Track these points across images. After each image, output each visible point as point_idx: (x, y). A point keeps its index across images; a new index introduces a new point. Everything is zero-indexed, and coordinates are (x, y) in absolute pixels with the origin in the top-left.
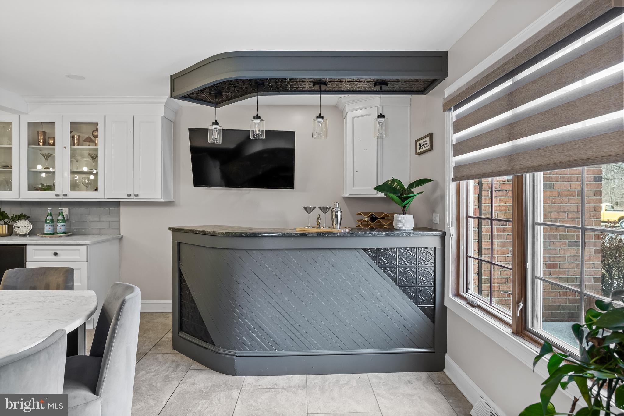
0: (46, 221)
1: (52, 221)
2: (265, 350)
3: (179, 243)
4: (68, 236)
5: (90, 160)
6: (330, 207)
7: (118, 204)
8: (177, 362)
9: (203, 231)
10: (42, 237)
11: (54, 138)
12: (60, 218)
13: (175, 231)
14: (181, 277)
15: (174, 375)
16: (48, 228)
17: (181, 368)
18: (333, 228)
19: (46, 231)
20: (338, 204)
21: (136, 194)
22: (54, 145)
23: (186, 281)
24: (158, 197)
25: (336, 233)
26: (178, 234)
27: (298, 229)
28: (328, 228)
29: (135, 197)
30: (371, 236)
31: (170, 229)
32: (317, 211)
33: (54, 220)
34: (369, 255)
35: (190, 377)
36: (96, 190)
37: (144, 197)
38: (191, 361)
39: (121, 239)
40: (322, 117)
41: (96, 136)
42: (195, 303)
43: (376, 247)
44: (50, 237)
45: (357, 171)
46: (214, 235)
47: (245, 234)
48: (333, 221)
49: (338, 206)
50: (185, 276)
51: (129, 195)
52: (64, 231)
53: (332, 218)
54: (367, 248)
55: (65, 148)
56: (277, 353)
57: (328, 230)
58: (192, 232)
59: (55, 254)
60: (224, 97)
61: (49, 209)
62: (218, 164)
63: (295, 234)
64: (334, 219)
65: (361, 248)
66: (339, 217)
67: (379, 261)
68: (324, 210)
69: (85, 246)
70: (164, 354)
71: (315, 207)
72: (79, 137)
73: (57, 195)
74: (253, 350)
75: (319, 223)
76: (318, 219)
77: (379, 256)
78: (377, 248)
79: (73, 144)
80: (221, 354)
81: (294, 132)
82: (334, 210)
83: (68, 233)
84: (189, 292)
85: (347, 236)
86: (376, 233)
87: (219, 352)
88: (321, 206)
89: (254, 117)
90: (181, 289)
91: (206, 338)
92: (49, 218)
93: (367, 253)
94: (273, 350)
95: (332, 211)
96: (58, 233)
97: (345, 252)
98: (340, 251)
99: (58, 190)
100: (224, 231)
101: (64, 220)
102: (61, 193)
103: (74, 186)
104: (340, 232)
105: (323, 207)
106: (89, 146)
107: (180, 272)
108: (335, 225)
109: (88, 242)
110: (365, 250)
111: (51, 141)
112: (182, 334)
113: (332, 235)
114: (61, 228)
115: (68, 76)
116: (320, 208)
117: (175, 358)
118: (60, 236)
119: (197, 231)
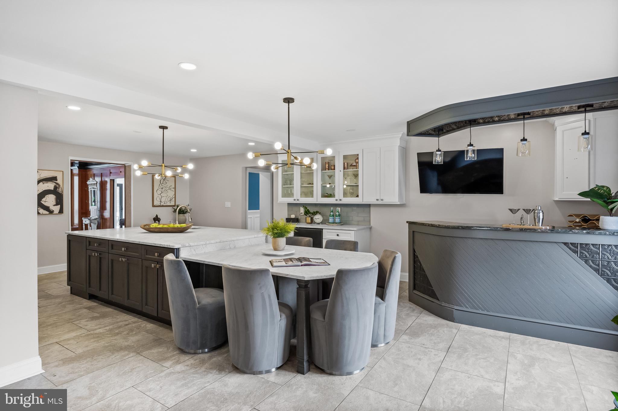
0: (330, 215)
1: (333, 215)
2: (476, 309)
3: (413, 232)
4: (341, 225)
5: (353, 178)
6: (533, 210)
7: (369, 206)
8: (413, 308)
9: (431, 224)
10: (328, 225)
11: (334, 166)
12: (337, 214)
13: (410, 223)
14: (414, 254)
15: (412, 314)
16: (331, 220)
17: (416, 312)
18: (536, 225)
19: (330, 222)
20: (540, 207)
21: (382, 199)
22: (334, 169)
23: (418, 256)
24: (396, 200)
25: (537, 229)
26: (413, 226)
27: (504, 225)
28: (531, 225)
29: (381, 201)
30: (571, 233)
31: (407, 222)
32: (521, 212)
33: (334, 215)
34: (570, 248)
35: (423, 317)
36: (358, 196)
37: (387, 201)
38: (422, 309)
39: (371, 228)
40: (526, 140)
41: (358, 163)
42: (425, 272)
43: (577, 242)
44: (332, 225)
45: (567, 178)
46: (439, 227)
47: (462, 227)
48: (535, 220)
49: (540, 209)
50: (417, 253)
51: (377, 200)
52: (339, 222)
53: (535, 218)
54: (568, 243)
55: (340, 171)
56: (486, 313)
57: (531, 227)
58: (423, 224)
59: (338, 235)
60: (444, 131)
61: (331, 208)
62: (435, 174)
63: (500, 228)
64: (535, 219)
65: (563, 243)
66: (541, 217)
67: (580, 254)
68: (527, 211)
69: (354, 231)
70: (403, 303)
71: (519, 209)
72: (347, 163)
73: (336, 200)
74: (467, 307)
75: (522, 222)
76: (522, 218)
77: (580, 250)
78: (578, 244)
79: (344, 168)
80: (443, 306)
81: (503, 149)
82: (536, 211)
83: (341, 223)
84: (421, 264)
85: (547, 232)
86: (577, 231)
87: (442, 305)
88: (525, 209)
89: (468, 145)
90: (415, 262)
91: (433, 295)
92: (332, 213)
93: (567, 247)
94: (482, 310)
95: (534, 213)
96: (336, 223)
97: (546, 244)
98: (541, 244)
99: (337, 197)
100: (446, 225)
101: (339, 215)
102: (338, 199)
103: (345, 195)
104: (540, 229)
105: (527, 210)
106: (353, 169)
107: (414, 251)
108: (537, 223)
109: (355, 229)
110: (565, 244)
111: (333, 167)
112: (415, 292)
113: (534, 231)
114: (337, 220)
115: (347, 131)
116: (524, 210)
117: (411, 306)
118: (338, 225)
119: (427, 224)
